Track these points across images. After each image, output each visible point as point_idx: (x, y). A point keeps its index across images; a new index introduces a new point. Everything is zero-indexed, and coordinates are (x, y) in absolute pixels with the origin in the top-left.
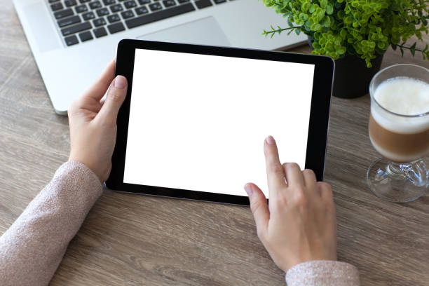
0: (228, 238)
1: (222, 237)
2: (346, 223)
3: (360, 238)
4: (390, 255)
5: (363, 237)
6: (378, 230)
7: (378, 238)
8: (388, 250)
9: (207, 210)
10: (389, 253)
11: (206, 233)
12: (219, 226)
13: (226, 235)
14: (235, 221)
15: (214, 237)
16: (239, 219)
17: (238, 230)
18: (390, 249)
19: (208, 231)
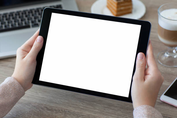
0: (43, 115)
1: (40, 115)
2: (100, 104)
3: (107, 109)
4: (123, 116)
5: (109, 109)
6: (115, 105)
7: (116, 109)
8: (121, 114)
9: (33, 104)
10: (122, 114)
11: (33, 114)
12: (39, 110)
13: (42, 114)
14: (46, 108)
15: (37, 116)
16: (48, 107)
17: (48, 112)
18: (122, 113)
19: (34, 113)
